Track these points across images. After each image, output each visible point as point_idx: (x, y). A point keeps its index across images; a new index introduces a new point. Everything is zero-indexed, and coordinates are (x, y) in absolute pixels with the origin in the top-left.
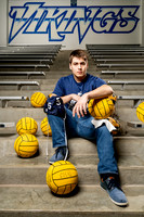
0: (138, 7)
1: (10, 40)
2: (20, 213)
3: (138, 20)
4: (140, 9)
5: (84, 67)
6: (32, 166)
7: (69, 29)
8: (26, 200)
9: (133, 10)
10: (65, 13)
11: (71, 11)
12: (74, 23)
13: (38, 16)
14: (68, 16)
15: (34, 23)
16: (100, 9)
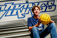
3: (56, 5)
16: (39, 3)
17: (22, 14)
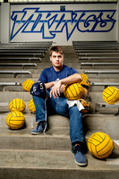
0: (115, 11)
1: (11, 38)
2: (5, 169)
3: (115, 21)
4: (117, 12)
5: (61, 59)
6: (18, 135)
7: (59, 29)
8: (11, 160)
9: (111, 14)
10: (56, 16)
11: (60, 15)
12: (62, 24)
13: (34, 18)
14: (58, 18)
15: (31, 25)
16: (84, 12)
17: (51, 32)
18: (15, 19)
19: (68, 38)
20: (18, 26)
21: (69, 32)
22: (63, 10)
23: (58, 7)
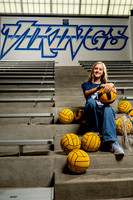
16: (91, 28)
18: (6, 34)
19: (73, 57)
20: (10, 42)
21: (74, 50)
22: (66, 24)
23: (60, 21)
